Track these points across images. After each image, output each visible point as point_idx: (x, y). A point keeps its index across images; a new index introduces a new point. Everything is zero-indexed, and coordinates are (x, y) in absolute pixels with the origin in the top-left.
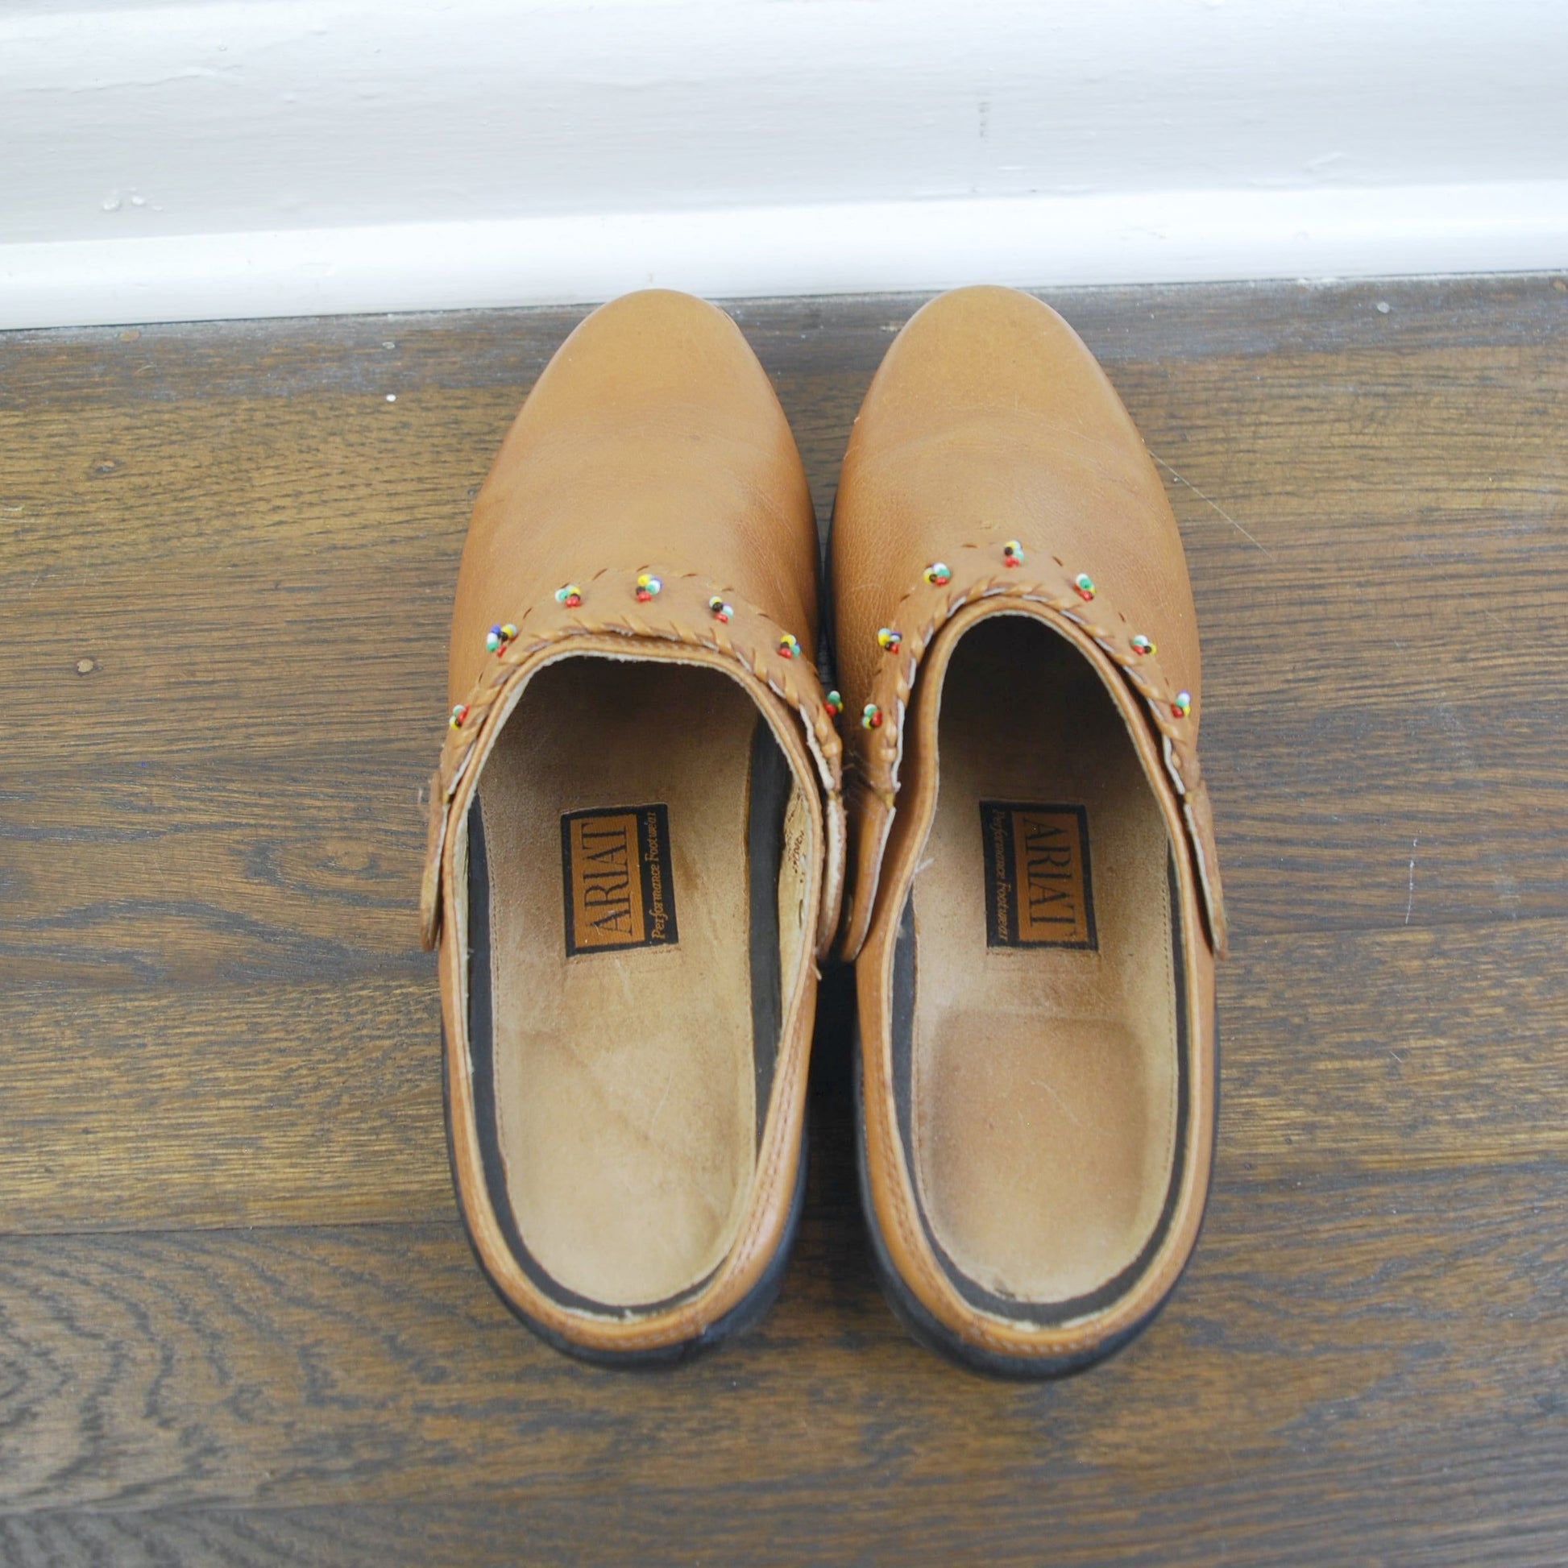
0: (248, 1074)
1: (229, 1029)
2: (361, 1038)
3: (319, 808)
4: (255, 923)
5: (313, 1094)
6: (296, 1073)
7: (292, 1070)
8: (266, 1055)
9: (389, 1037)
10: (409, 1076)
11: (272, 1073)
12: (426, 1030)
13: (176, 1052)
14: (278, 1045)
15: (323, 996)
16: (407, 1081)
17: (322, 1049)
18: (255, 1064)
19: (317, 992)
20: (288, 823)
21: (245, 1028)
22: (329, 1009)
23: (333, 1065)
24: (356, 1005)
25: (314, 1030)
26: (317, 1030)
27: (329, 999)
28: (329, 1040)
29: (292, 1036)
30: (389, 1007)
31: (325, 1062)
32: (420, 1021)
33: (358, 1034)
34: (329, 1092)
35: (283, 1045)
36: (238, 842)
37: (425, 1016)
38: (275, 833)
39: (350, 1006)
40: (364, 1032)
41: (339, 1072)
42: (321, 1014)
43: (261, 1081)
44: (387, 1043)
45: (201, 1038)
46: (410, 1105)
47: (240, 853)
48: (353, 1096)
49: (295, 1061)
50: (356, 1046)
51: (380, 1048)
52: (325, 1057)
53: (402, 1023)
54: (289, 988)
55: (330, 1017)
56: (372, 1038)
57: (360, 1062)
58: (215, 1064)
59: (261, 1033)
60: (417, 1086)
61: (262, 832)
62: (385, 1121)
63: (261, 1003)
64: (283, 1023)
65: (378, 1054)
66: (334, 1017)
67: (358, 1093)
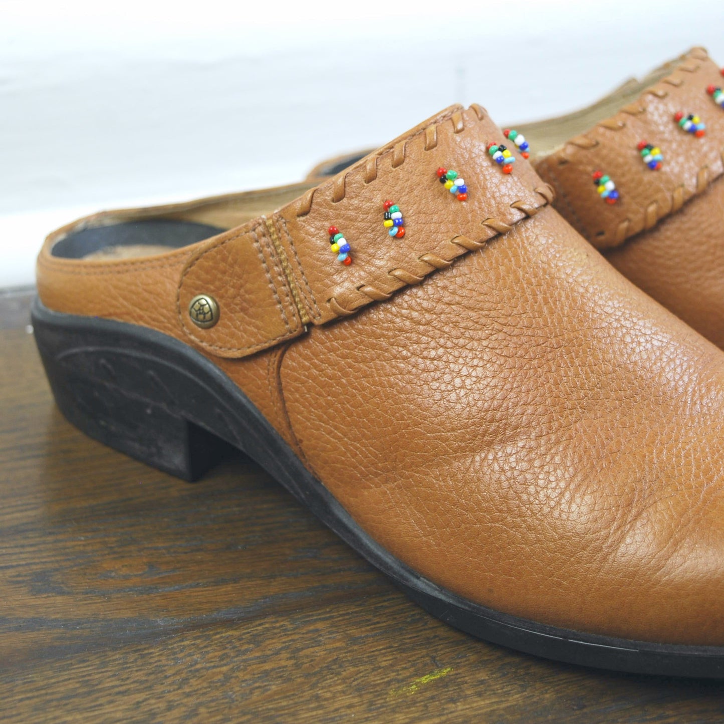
0: (96, 713)
1: (62, 689)
2: (197, 670)
3: (84, 545)
4: (56, 620)
5: (168, 713)
6: (145, 703)
7: (138, 703)
8: (109, 698)
9: (225, 665)
10: (257, 685)
11: (121, 708)
12: (257, 654)
13: (14, 713)
14: (117, 690)
15: (146, 652)
16: (257, 688)
17: (162, 684)
18: (101, 705)
19: (139, 650)
20: (58, 558)
21: (78, 685)
22: (156, 659)
23: (180, 691)
24: (181, 651)
25: (149, 674)
26: (151, 674)
27: (151, 653)
28: (166, 677)
29: (128, 682)
30: (213, 647)
31: (169, 692)
32: (247, 651)
33: (193, 668)
34: (184, 709)
35: (121, 689)
36: (14, 577)
37: (251, 646)
38: (50, 566)
39: (174, 653)
40: (198, 666)
41: (188, 695)
42: (151, 663)
43: (113, 715)
44: (224, 669)
45: (36, 700)
46: (269, 702)
47: (19, 582)
48: (208, 708)
49: (140, 697)
50: (194, 677)
51: (220, 672)
52: (168, 688)
53: (232, 655)
54: (110, 653)
55: (158, 663)
56: (207, 669)
57: (205, 685)
58: (58, 713)
59: (97, 685)
60: (267, 690)
61: (34, 567)
62: (249, 717)
63: (88, 666)
64: (114, 675)
65: (221, 677)
66: (164, 662)
67: (213, 704)
